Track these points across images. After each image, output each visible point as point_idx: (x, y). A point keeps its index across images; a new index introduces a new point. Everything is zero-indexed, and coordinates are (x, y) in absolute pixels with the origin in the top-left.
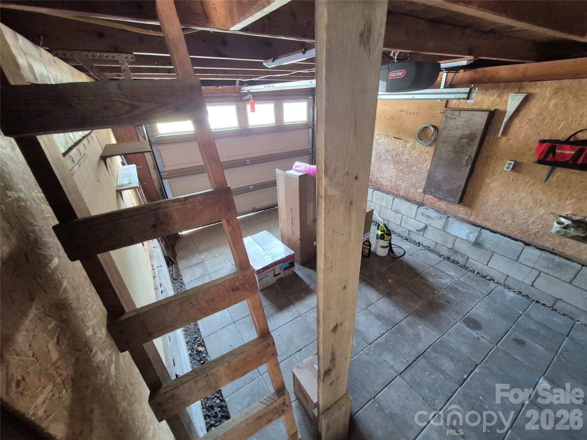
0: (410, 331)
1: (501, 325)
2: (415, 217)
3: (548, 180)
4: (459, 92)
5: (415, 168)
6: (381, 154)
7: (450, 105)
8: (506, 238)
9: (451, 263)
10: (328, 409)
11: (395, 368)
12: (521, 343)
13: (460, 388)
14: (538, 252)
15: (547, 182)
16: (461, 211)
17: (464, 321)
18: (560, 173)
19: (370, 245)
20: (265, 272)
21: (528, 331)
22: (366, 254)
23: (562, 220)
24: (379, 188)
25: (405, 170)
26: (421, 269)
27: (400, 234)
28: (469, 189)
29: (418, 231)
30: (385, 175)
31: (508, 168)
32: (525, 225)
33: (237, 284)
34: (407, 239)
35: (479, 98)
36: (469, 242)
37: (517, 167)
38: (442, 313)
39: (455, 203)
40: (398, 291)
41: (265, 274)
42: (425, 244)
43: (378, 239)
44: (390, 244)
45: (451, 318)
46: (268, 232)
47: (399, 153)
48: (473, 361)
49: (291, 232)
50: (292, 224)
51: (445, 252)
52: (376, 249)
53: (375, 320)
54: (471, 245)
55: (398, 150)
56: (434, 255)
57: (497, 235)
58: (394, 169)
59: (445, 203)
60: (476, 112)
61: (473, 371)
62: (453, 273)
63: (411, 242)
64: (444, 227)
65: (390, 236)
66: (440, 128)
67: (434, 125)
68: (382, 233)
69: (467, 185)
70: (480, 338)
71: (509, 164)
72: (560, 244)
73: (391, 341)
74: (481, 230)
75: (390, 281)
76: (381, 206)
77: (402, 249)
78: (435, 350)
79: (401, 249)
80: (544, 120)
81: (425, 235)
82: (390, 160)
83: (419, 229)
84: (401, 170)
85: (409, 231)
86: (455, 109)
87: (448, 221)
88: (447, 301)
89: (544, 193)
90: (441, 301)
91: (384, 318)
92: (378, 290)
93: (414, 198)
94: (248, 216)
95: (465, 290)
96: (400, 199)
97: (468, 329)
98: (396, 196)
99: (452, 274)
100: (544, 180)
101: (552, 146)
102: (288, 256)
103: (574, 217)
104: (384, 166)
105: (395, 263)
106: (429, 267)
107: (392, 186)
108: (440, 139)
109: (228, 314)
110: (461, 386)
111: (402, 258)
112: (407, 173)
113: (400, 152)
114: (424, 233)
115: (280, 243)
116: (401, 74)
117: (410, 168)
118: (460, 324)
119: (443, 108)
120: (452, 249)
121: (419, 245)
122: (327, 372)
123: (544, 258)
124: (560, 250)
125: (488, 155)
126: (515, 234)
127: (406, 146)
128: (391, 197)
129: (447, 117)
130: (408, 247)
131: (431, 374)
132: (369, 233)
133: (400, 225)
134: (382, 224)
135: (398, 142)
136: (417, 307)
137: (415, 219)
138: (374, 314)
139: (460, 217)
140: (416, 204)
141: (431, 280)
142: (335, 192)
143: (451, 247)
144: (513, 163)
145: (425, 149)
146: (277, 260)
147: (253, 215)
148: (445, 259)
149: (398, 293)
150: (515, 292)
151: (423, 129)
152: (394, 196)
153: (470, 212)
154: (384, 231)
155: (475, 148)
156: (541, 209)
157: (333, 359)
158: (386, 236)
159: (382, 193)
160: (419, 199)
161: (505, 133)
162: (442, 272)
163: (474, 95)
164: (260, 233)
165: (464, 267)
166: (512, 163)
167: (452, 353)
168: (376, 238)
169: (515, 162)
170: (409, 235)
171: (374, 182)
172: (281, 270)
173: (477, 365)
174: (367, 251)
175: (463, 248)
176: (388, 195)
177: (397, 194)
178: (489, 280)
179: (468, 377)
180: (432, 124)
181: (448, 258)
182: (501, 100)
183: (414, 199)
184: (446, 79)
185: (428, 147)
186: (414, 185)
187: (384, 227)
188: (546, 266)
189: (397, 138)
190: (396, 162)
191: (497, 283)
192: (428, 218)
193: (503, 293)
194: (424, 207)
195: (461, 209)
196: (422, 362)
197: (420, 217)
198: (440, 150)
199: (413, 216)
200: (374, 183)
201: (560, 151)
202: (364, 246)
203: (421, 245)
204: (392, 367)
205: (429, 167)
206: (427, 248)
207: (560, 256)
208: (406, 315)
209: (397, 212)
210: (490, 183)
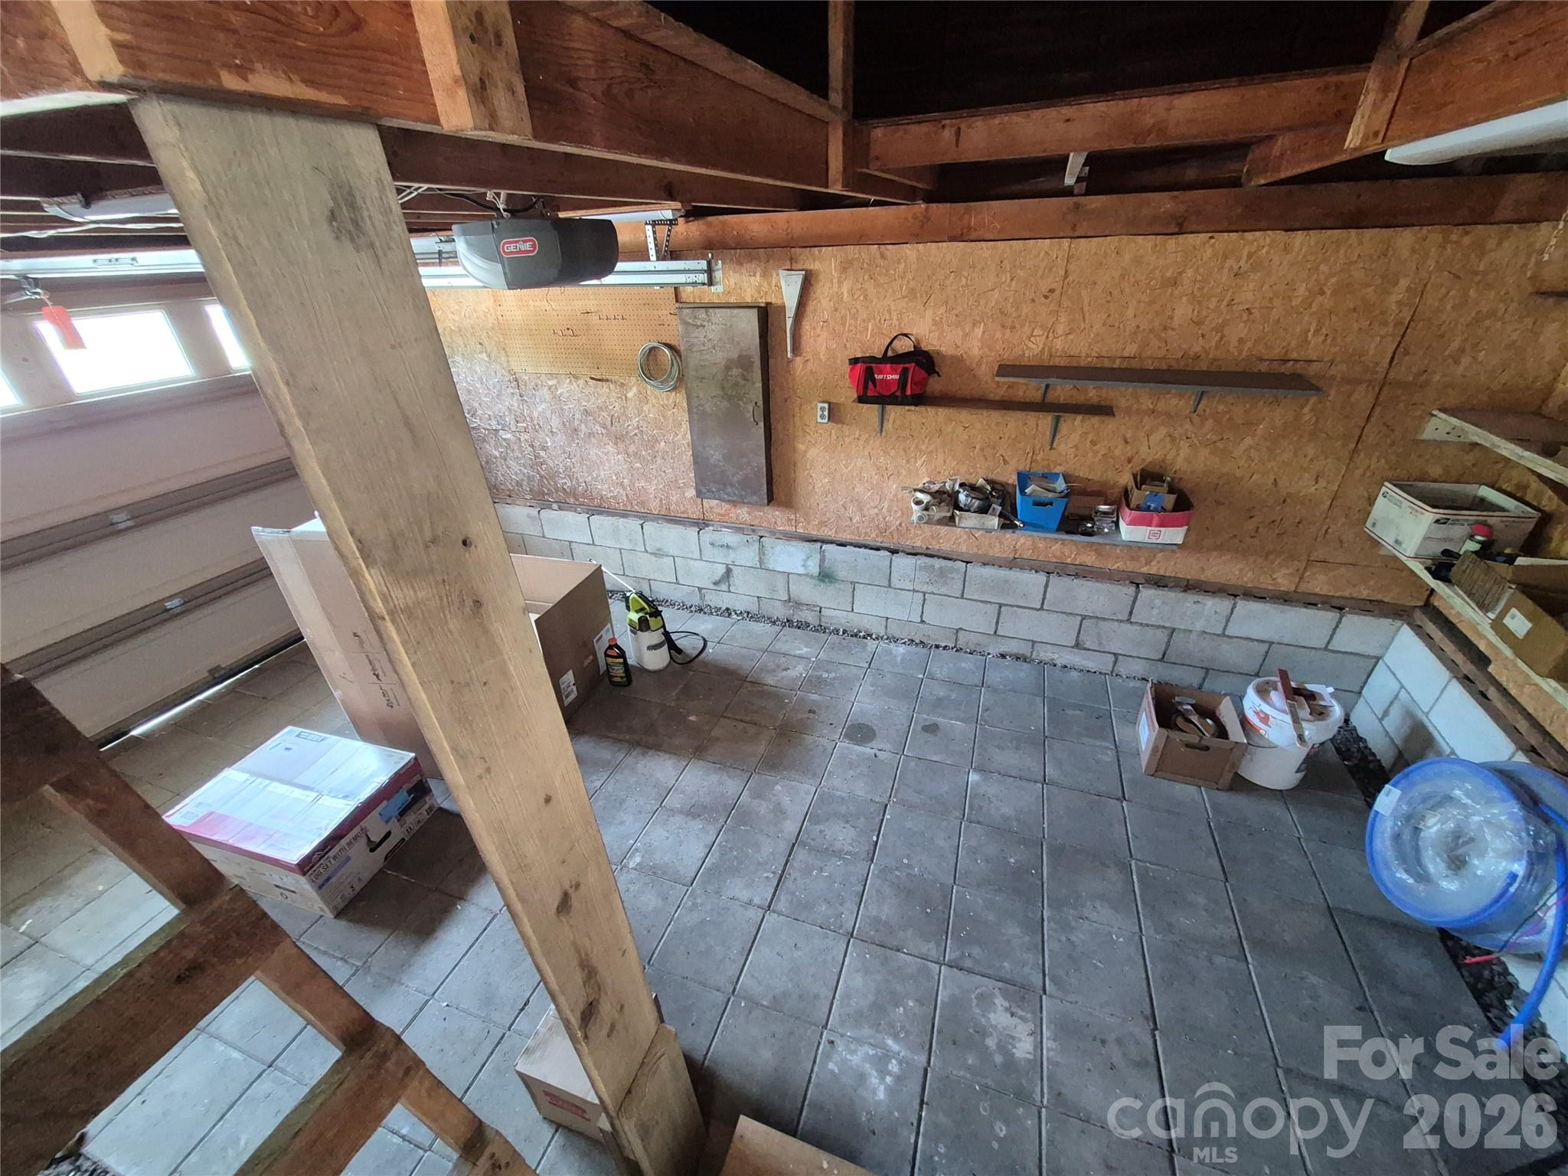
0: (763, 807)
1: (900, 712)
2: (701, 554)
3: (884, 429)
4: (689, 270)
5: (663, 444)
6: (576, 423)
7: (684, 297)
8: (862, 550)
9: (797, 630)
10: (629, 1092)
11: (757, 901)
12: (931, 729)
13: (872, 865)
14: (911, 560)
15: (883, 433)
16: (776, 516)
17: (847, 736)
18: (894, 412)
19: (622, 654)
20: (331, 854)
21: (939, 703)
22: (622, 678)
23: (920, 496)
24: (599, 507)
25: (644, 453)
26: (746, 666)
27: (683, 602)
28: (776, 472)
29: (715, 584)
30: (602, 473)
31: (822, 417)
32: (880, 517)
33: (190, 954)
34: (701, 610)
35: (732, 281)
36: (812, 577)
37: (834, 413)
38: (809, 739)
39: (762, 505)
40: (715, 733)
41: (335, 858)
42: (740, 608)
43: (635, 633)
44: (667, 634)
45: (824, 741)
46: (299, 730)
47: (616, 415)
48: (879, 803)
49: (383, 702)
50: (377, 676)
51: (780, 612)
52: (640, 657)
53: (686, 823)
54: (816, 581)
55: (611, 407)
56: (762, 624)
57: (849, 548)
58: (618, 454)
59: (745, 509)
60: (735, 311)
61: (882, 820)
62: (805, 649)
63: (711, 613)
64: (761, 561)
65: (659, 618)
66: (682, 348)
67: (668, 342)
68: (641, 614)
69: (771, 465)
70: (878, 753)
71: (822, 409)
72: (932, 537)
73: (731, 849)
74: (821, 547)
75: (692, 718)
76: (620, 549)
77: (697, 635)
78: (816, 820)
79: (695, 637)
80: (844, 318)
81: (732, 589)
82: (602, 434)
83: (718, 579)
84: (635, 454)
85: (700, 589)
86: (696, 305)
87: (763, 546)
88: (810, 711)
89: (886, 453)
90: (800, 716)
91: (705, 807)
92: (674, 751)
93: (683, 513)
94: (202, 702)
95: (833, 675)
96: (655, 523)
97: (856, 747)
98: (645, 517)
99: (804, 651)
100: (878, 429)
101: (867, 368)
102: (396, 773)
103: (932, 486)
104: (593, 452)
105: (691, 673)
106: (759, 654)
107: (627, 495)
108: (691, 373)
109: (235, 1054)
110: (872, 861)
111: (703, 655)
112: (649, 458)
113: (616, 411)
114: (729, 586)
115: (359, 745)
116: (527, 246)
117: (653, 446)
118: (844, 745)
119: (673, 306)
120: (789, 600)
121: (730, 614)
122: (589, 1013)
123: (921, 568)
124: (935, 546)
125: (786, 396)
126: (872, 538)
127: (626, 397)
128: (634, 524)
129: (686, 324)
130: (710, 626)
131: (821, 870)
132: (609, 625)
133: (677, 583)
134: (634, 595)
135: (604, 389)
136: (761, 748)
137: (701, 560)
138: (681, 812)
139: (781, 532)
140: (694, 526)
141: (770, 680)
142: (415, 592)
143: (786, 598)
144: (826, 406)
145: (668, 400)
146: (362, 801)
147: (220, 690)
148: (785, 626)
149: (717, 739)
150: (904, 643)
151: (649, 355)
152: (640, 518)
153: (793, 517)
154: (642, 609)
155: (759, 385)
156: (891, 483)
157: (590, 972)
158: (652, 621)
159: (610, 518)
160: (694, 512)
161: (796, 348)
162: (785, 655)
163: (718, 275)
164: (270, 743)
165: (821, 629)
166: (824, 408)
167: (843, 809)
168: (631, 631)
169: (830, 404)
170: (702, 597)
171: (583, 494)
172: (387, 822)
173: (886, 806)
174: (621, 671)
175: (806, 591)
176: (626, 520)
177: (646, 511)
178: (864, 637)
179: (878, 838)
180: (664, 341)
181: (789, 622)
182: (769, 284)
183: (685, 515)
184: (655, 239)
185: (673, 394)
186: (674, 483)
187: (640, 600)
188: (928, 580)
189: (599, 380)
190: (616, 438)
191: (877, 638)
192: (725, 550)
193: (889, 653)
194: (711, 528)
195: (777, 513)
196: (801, 856)
197: (709, 553)
198: (698, 397)
199: (697, 555)
200: (584, 496)
201: (881, 377)
202: (610, 660)
203: (733, 613)
204: (750, 903)
205: (689, 436)
206: (745, 615)
207: (939, 557)
208: (746, 776)
209: (658, 554)
210: (806, 451)
